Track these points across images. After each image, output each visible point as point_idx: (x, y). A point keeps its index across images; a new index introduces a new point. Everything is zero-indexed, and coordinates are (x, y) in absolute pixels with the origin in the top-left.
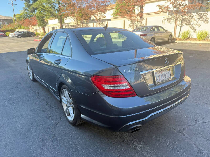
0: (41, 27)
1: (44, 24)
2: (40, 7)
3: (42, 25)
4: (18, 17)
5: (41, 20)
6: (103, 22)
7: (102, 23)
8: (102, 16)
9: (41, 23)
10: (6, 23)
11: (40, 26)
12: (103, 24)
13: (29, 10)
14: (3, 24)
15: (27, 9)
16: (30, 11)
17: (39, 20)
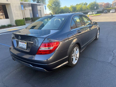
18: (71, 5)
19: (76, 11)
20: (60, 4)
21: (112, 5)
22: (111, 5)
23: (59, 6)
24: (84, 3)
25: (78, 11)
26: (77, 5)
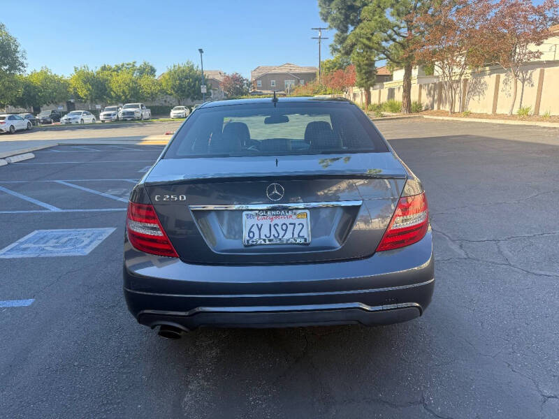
0: (363, 89)
1: (369, 83)
2: (360, 41)
3: (365, 85)
4: (328, 66)
5: (364, 71)
6: (529, 71)
7: (527, 71)
8: (531, 53)
9: (363, 79)
10: (302, 82)
11: (361, 86)
12: (528, 77)
13: (341, 49)
14: (296, 84)
15: (339, 47)
16: (343, 52)
17: (361, 71)
18: (76, 69)
19: (112, 98)
20: (18, 55)
21: (251, 83)
22: (249, 84)
23: (15, 65)
24: (138, 66)
25: (120, 100)
26: (104, 68)
